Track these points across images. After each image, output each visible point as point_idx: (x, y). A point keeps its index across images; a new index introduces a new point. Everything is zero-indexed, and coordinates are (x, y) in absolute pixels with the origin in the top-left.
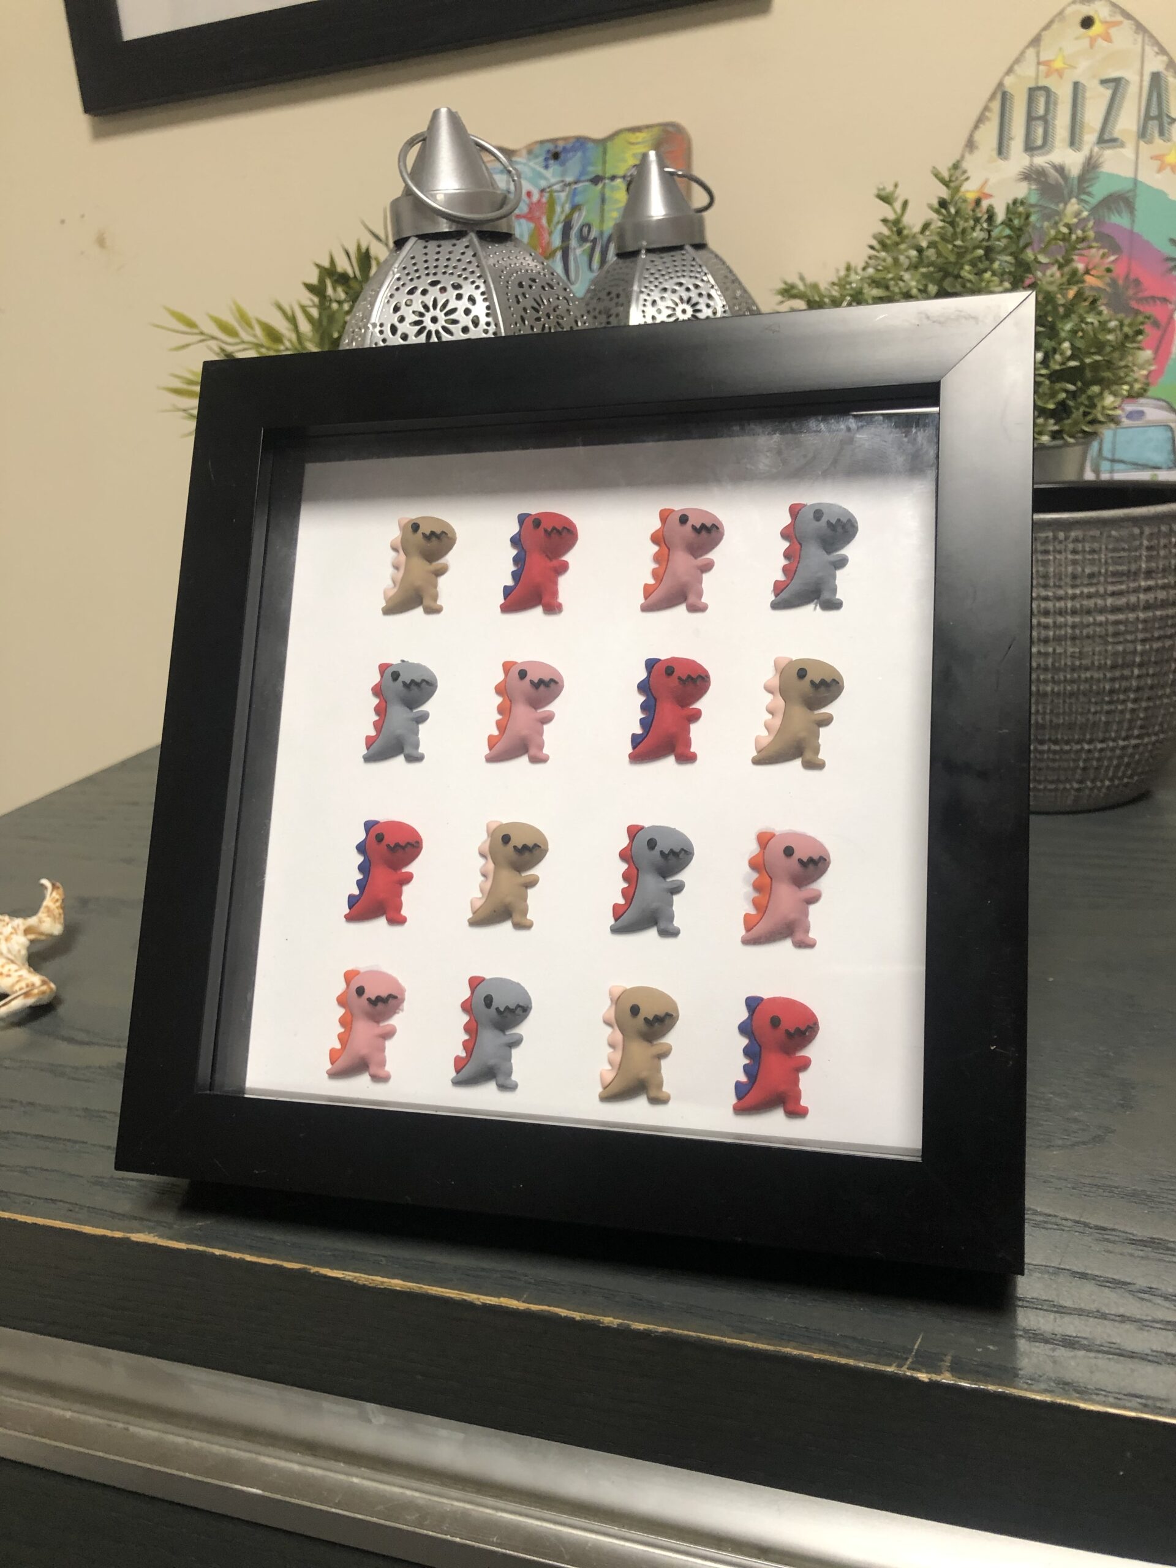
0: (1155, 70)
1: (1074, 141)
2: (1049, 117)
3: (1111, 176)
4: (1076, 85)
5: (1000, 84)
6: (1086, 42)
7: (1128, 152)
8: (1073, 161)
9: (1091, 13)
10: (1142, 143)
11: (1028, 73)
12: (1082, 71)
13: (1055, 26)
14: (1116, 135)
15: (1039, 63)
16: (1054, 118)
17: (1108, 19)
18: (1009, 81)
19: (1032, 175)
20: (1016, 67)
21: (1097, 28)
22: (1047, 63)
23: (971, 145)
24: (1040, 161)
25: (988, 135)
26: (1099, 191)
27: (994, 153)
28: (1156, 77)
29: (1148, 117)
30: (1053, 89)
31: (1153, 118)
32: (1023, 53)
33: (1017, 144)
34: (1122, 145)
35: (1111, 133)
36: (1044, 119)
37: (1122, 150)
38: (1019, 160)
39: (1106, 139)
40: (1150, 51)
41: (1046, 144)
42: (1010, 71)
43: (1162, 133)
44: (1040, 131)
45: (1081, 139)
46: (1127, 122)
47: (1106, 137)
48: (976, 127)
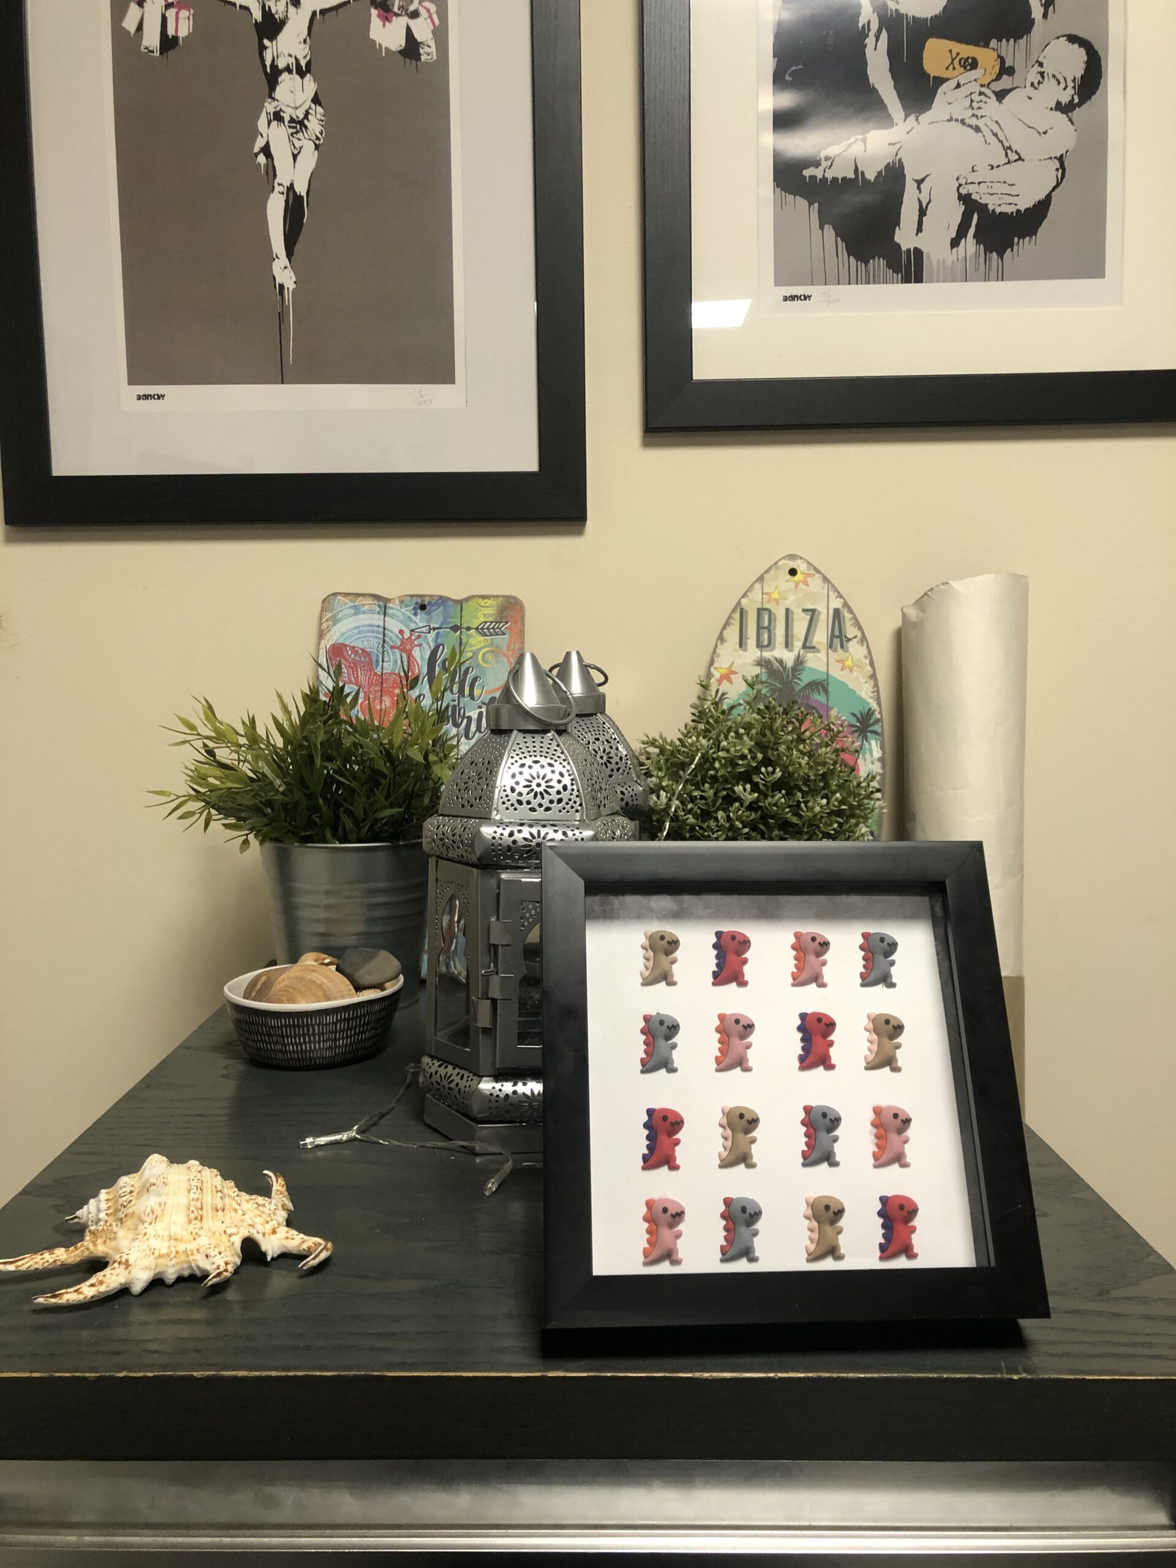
0: (836, 607)
1: (788, 645)
2: (771, 628)
3: (812, 670)
4: (787, 610)
5: (739, 603)
6: (792, 585)
7: (822, 655)
8: (789, 658)
9: (795, 567)
10: (830, 650)
11: (756, 596)
12: (790, 602)
13: (773, 571)
14: (814, 645)
15: (763, 594)
16: (775, 629)
17: (806, 572)
18: (744, 602)
19: (761, 663)
20: (748, 594)
21: (799, 577)
22: (767, 594)
23: (721, 638)
24: (767, 654)
25: (732, 633)
26: (805, 678)
27: (738, 646)
28: (837, 612)
29: (833, 636)
30: (773, 611)
31: (837, 637)
32: (752, 585)
33: (752, 642)
34: (818, 651)
35: (811, 643)
36: (768, 629)
37: (818, 654)
38: (753, 653)
39: (807, 646)
40: (833, 595)
41: (770, 645)
42: (744, 595)
43: (842, 647)
44: (766, 636)
45: (792, 644)
46: (821, 637)
47: (808, 645)
48: (724, 628)
